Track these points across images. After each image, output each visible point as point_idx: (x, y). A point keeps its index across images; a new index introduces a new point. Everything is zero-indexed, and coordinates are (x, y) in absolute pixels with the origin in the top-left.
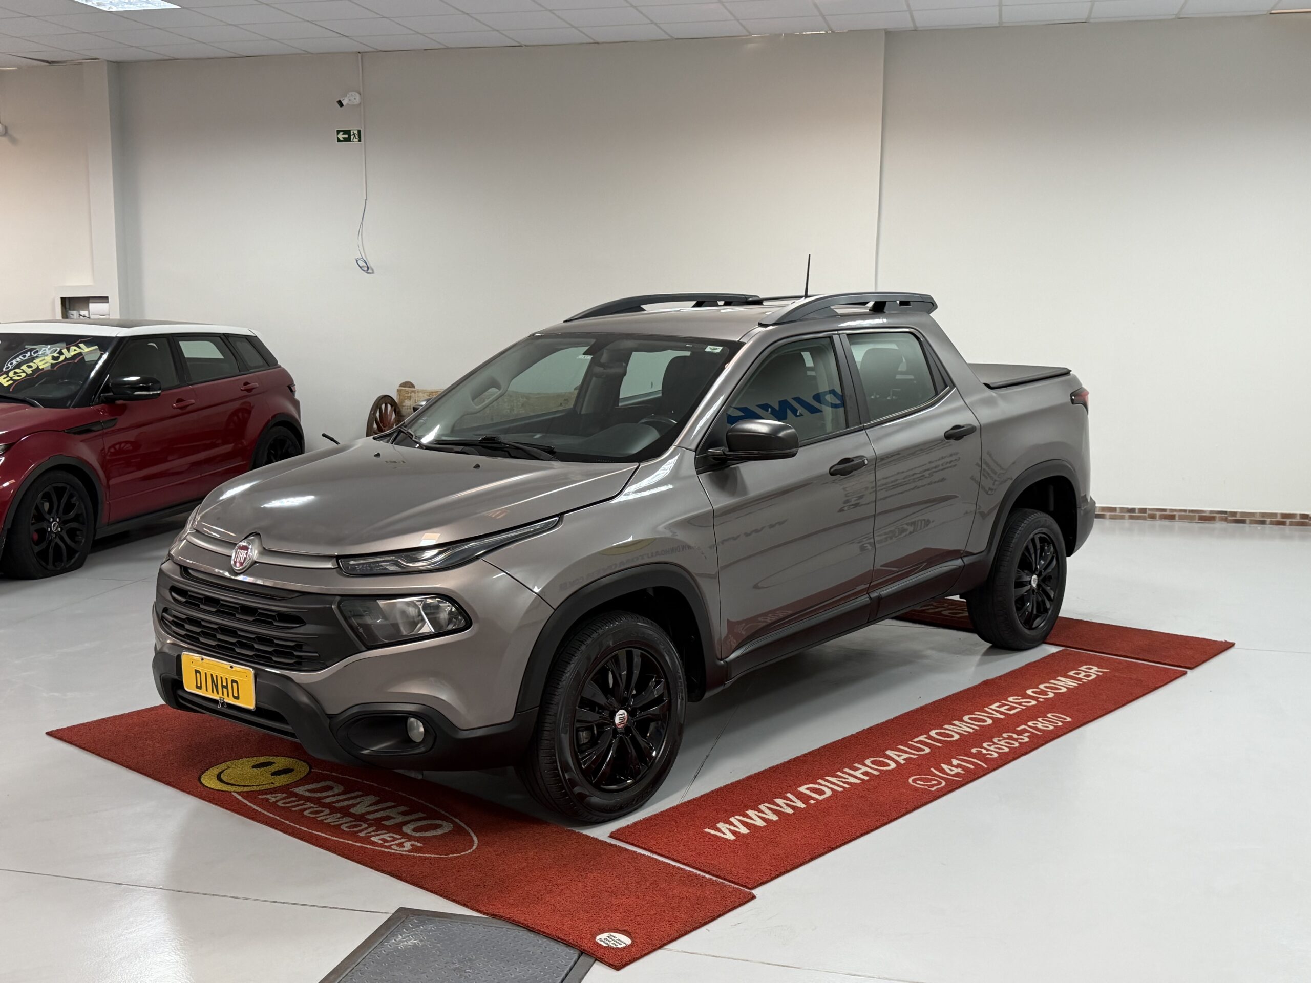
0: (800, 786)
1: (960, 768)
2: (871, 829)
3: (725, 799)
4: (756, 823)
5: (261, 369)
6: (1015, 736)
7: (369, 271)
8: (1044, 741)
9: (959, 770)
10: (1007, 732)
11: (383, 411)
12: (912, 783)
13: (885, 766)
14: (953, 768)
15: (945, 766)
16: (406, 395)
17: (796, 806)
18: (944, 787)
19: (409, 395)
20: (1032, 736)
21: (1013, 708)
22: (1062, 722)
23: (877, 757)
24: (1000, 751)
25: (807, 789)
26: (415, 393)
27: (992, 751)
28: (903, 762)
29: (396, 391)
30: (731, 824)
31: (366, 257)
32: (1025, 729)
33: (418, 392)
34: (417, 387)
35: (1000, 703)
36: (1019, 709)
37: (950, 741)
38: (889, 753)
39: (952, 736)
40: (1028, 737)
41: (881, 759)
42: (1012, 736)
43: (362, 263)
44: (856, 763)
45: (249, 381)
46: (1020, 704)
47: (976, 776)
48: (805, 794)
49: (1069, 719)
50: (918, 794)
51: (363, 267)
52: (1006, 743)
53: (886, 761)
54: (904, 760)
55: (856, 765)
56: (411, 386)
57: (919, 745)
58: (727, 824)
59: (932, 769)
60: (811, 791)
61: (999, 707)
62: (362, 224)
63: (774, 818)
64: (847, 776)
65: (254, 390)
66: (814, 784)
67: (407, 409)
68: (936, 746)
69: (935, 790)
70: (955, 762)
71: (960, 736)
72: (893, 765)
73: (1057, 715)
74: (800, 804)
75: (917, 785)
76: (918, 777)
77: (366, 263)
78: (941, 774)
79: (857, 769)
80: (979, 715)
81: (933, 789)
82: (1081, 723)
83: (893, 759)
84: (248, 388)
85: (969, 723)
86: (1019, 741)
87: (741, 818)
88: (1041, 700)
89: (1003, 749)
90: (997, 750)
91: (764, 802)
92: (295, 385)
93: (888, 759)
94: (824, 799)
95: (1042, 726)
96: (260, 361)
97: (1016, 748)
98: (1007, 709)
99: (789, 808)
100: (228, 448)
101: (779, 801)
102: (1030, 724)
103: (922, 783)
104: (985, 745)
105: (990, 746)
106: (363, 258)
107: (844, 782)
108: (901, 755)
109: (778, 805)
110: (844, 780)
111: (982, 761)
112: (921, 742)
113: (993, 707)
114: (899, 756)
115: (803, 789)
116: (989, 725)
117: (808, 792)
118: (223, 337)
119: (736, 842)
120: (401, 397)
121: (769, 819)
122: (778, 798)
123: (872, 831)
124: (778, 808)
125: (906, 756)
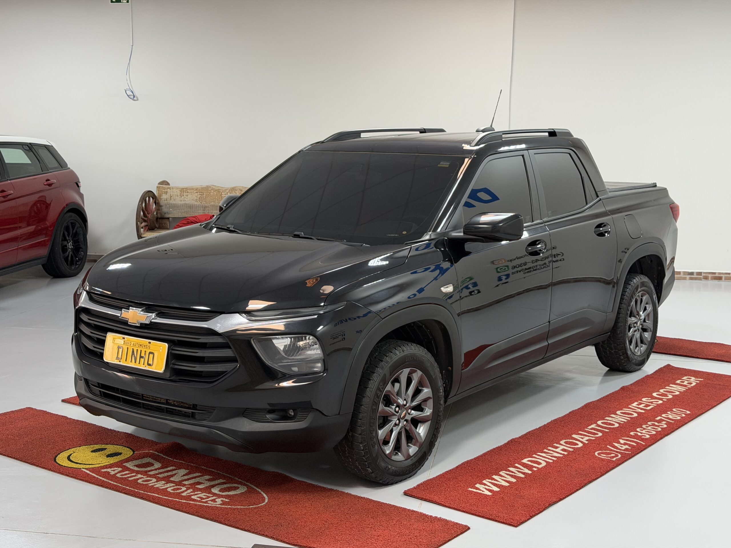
0: (522, 460)
1: (627, 445)
2: (582, 485)
3: (474, 469)
4: (502, 484)
5: (56, 170)
6: (656, 424)
7: (135, 99)
8: (677, 426)
9: (627, 447)
10: (650, 421)
11: (147, 202)
12: (598, 456)
13: (575, 445)
14: (622, 446)
15: (616, 445)
16: (163, 191)
17: (525, 472)
18: (621, 458)
19: (166, 190)
20: (668, 423)
21: (649, 406)
22: (685, 414)
23: (567, 439)
24: (650, 433)
25: (529, 461)
26: (170, 189)
27: (644, 434)
28: (587, 442)
29: (156, 187)
30: (485, 484)
31: (132, 89)
32: (661, 419)
33: (173, 188)
34: (171, 185)
35: (637, 402)
36: (652, 406)
37: (613, 428)
38: (574, 436)
39: (613, 425)
40: (665, 424)
41: (571, 440)
42: (654, 424)
43: (129, 93)
44: (555, 443)
45: (50, 179)
46: (652, 403)
47: (640, 450)
48: (528, 464)
49: (688, 412)
50: (605, 463)
51: (130, 95)
52: (652, 428)
53: (574, 441)
54: (587, 440)
55: (555, 445)
56: (166, 184)
57: (593, 431)
58: (483, 485)
59: (608, 446)
60: (531, 463)
61: (638, 405)
62: (129, 63)
63: (514, 480)
64: (552, 452)
65: (53, 185)
66: (531, 457)
67: (165, 201)
68: (605, 431)
69: (615, 460)
70: (622, 441)
71: (619, 424)
72: (580, 445)
73: (680, 409)
74: (526, 471)
75: (602, 457)
76: (600, 451)
77: (132, 92)
78: (615, 450)
79: (557, 448)
80: (626, 410)
81: (614, 459)
82: (698, 414)
83: (579, 440)
84: (49, 183)
85: (622, 416)
86: (660, 427)
87: (490, 481)
88: (665, 400)
89: (652, 432)
90: (648, 433)
91: (502, 470)
92: (80, 182)
93: (576, 440)
94: (542, 467)
95: (673, 417)
96: (56, 164)
97: (660, 431)
98: (645, 406)
99: (521, 474)
100: (32, 228)
101: (511, 469)
102: (663, 415)
103: (605, 455)
104: (638, 430)
105: (642, 430)
106: (130, 89)
107: (552, 456)
108: (583, 438)
109: (513, 472)
110: (551, 455)
111: (640, 441)
112: (592, 429)
113: (635, 404)
114: (582, 438)
115: (525, 461)
116: (636, 417)
117: (530, 463)
118: (30, 146)
119: (494, 497)
120: (160, 192)
121: (510, 481)
122: (510, 467)
123: (583, 487)
124: (513, 474)
125: (587, 438)
